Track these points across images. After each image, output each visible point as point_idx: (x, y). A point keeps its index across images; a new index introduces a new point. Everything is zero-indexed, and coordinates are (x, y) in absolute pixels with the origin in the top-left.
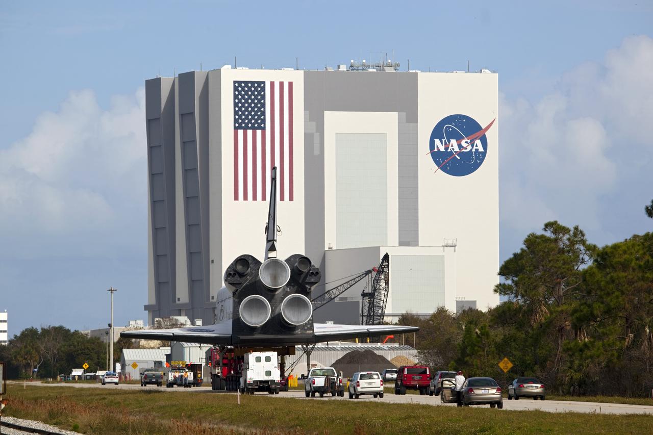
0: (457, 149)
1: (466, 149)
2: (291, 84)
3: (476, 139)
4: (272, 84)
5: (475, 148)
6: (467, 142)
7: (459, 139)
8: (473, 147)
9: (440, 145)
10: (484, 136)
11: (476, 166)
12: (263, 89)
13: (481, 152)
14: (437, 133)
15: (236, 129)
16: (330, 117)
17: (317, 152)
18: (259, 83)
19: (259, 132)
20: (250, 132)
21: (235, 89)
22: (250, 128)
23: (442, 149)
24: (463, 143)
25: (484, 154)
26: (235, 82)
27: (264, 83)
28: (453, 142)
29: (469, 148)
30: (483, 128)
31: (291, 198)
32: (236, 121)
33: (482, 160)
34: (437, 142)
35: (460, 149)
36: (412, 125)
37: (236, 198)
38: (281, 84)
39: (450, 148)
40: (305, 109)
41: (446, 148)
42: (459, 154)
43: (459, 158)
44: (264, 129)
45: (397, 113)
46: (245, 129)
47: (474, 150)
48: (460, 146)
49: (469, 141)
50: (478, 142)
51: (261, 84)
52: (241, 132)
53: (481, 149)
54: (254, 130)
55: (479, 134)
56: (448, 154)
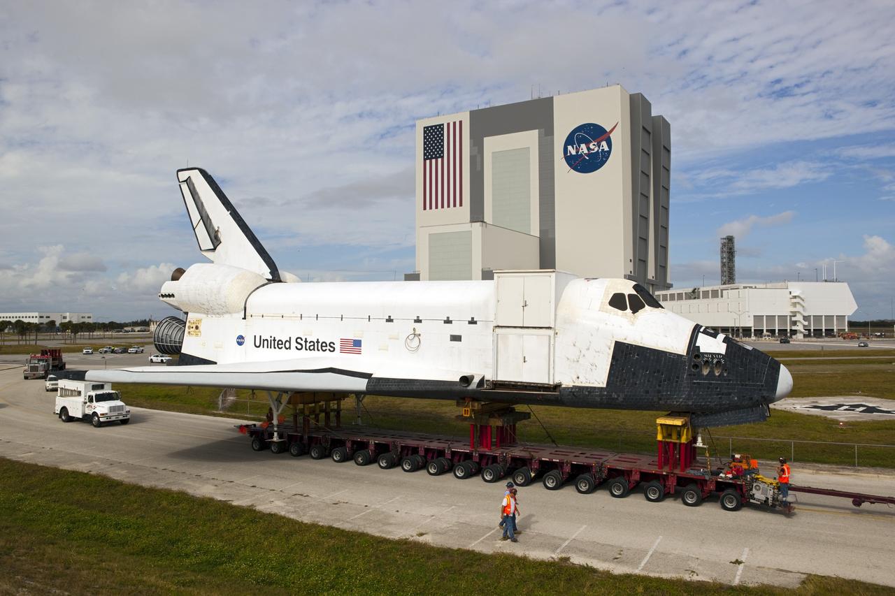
0: (586, 151)
1: (594, 150)
2: (461, 122)
3: (602, 141)
4: (448, 124)
5: (601, 148)
6: (594, 145)
7: (587, 143)
8: (599, 148)
9: (573, 151)
10: (609, 137)
11: (603, 163)
12: (443, 129)
13: (607, 151)
14: (569, 141)
15: (425, 160)
16: (488, 141)
17: (479, 168)
18: (440, 125)
19: (440, 160)
20: (434, 161)
21: (425, 132)
22: (433, 158)
23: (574, 153)
24: (591, 146)
25: (609, 152)
26: (424, 128)
27: (443, 125)
28: (583, 146)
29: (596, 149)
30: (608, 131)
31: (461, 205)
32: (425, 154)
33: (607, 158)
34: (570, 148)
35: (588, 151)
36: (549, 137)
37: (425, 209)
38: (455, 123)
39: (581, 151)
40: (471, 138)
41: (577, 152)
42: (588, 155)
43: (588, 158)
44: (442, 157)
45: (537, 130)
46: (431, 159)
47: (600, 150)
48: (589, 149)
49: (596, 143)
50: (604, 143)
51: (441, 126)
52: (428, 162)
53: (606, 148)
54: (436, 158)
55: (605, 136)
56: (578, 156)
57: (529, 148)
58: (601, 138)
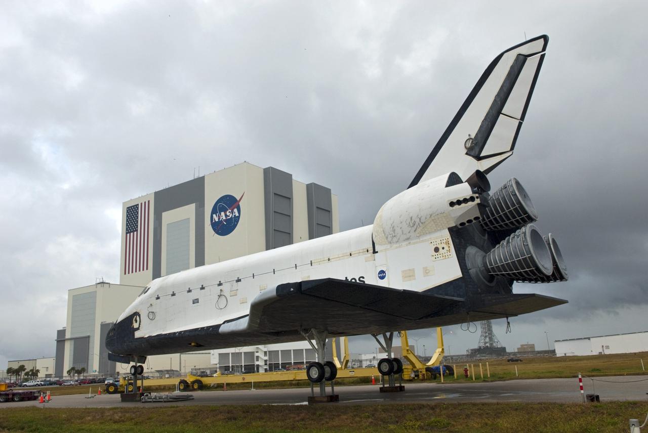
0: (224, 218)
1: (229, 216)
2: (149, 201)
3: (234, 208)
4: (141, 204)
5: (234, 214)
6: (229, 212)
7: (225, 211)
9: (216, 218)
10: (239, 205)
11: (235, 226)
12: (138, 208)
13: (237, 217)
14: (214, 211)
15: (127, 233)
16: (165, 214)
17: (159, 237)
18: (136, 206)
19: (135, 233)
20: (132, 234)
21: (127, 211)
22: (132, 232)
23: (217, 220)
25: (239, 217)
26: (127, 208)
27: (138, 205)
28: (223, 213)
29: (231, 216)
30: (238, 200)
31: (147, 269)
32: (127, 229)
33: (238, 221)
34: (214, 215)
35: (226, 217)
36: (202, 209)
37: (125, 274)
38: (145, 203)
39: (221, 218)
40: (154, 215)
41: (219, 219)
42: (226, 221)
43: (225, 223)
44: (137, 231)
45: (194, 204)
46: (130, 233)
47: (233, 216)
48: (226, 216)
49: (230, 211)
50: (236, 210)
52: (128, 235)
53: (237, 215)
54: (133, 232)
55: (236, 205)
56: (220, 222)
57: (189, 218)
58: (234, 206)
